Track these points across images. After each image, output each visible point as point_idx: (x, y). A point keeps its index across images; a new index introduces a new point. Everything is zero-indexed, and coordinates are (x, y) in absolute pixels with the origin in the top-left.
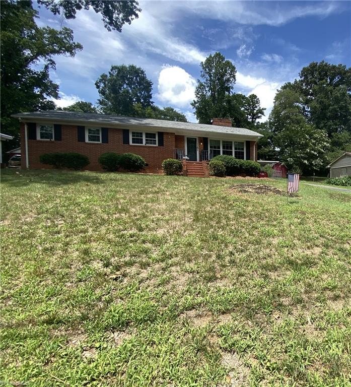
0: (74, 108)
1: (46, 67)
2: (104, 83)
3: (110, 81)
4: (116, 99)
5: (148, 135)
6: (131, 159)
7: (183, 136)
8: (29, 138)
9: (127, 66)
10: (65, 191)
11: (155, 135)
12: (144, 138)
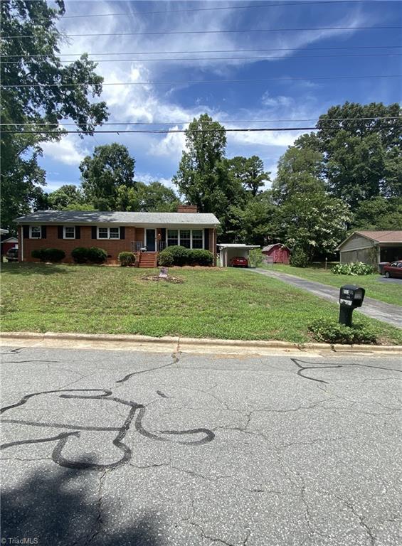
0: (59, 193)
1: (35, 155)
2: (88, 166)
3: (93, 163)
4: (98, 181)
5: (112, 230)
6: (95, 252)
7: (143, 229)
8: (24, 238)
9: (110, 145)
10: (46, 278)
11: (117, 229)
12: (109, 233)
